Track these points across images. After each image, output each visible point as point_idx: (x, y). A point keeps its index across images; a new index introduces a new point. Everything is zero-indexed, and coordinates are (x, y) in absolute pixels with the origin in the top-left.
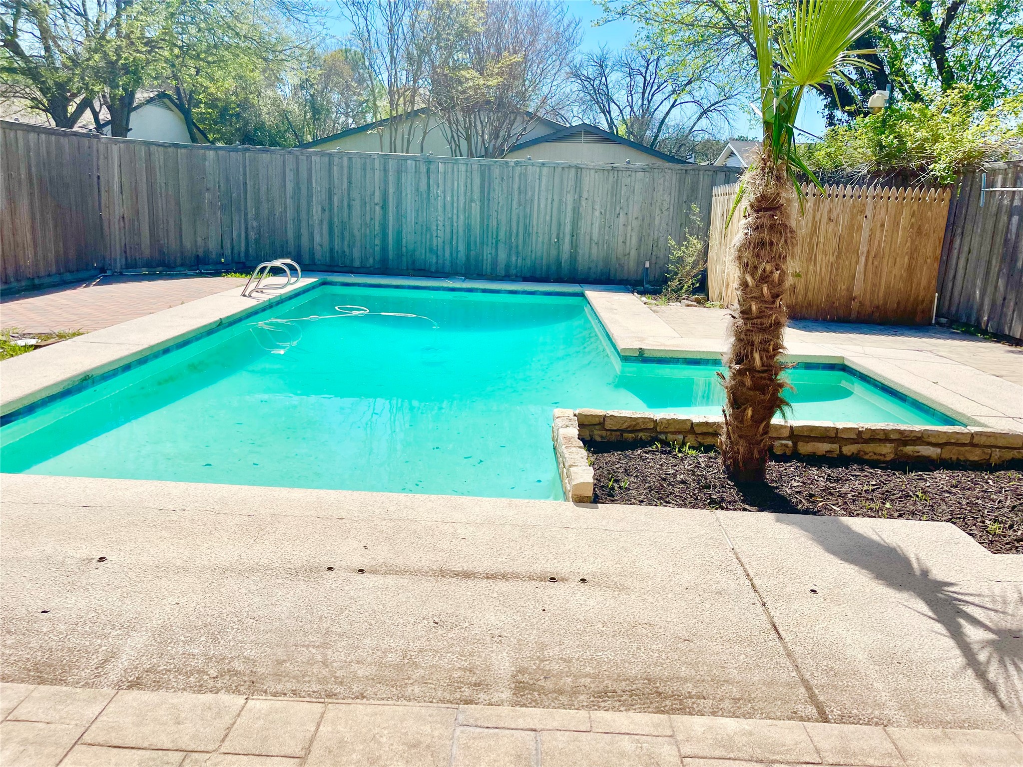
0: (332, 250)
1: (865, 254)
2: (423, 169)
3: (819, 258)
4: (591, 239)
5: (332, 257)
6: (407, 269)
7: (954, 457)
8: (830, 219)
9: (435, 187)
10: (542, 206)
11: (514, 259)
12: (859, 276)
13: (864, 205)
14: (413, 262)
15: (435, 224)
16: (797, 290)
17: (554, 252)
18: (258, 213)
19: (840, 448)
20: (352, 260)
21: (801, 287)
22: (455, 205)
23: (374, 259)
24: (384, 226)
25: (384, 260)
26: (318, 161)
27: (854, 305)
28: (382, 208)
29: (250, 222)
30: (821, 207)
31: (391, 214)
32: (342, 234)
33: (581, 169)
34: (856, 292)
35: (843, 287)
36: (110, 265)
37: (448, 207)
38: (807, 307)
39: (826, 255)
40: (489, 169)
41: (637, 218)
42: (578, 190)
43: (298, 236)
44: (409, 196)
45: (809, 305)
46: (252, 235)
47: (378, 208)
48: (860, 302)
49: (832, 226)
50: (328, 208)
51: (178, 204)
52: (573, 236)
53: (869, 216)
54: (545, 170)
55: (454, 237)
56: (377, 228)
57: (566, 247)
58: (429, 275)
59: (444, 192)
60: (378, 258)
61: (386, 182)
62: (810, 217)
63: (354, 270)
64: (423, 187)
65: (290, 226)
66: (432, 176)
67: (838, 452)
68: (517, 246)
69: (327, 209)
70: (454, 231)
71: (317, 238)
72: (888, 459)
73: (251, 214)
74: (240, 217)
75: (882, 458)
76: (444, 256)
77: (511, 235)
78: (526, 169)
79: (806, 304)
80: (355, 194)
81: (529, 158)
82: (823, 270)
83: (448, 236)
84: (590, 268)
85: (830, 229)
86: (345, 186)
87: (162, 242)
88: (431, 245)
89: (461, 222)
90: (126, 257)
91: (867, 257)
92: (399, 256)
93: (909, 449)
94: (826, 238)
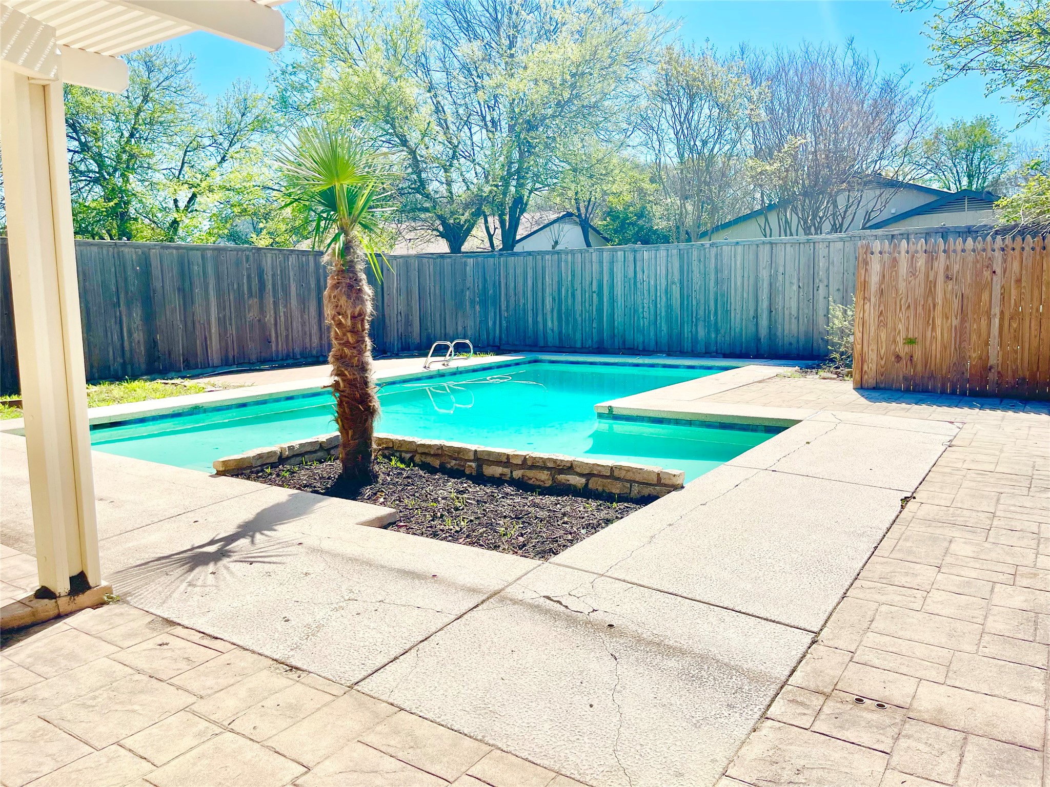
0: (560, 333)
1: (998, 316)
2: (631, 258)
3: (938, 322)
4: (790, 314)
5: (560, 339)
6: (619, 348)
7: (600, 489)
8: (947, 277)
9: (641, 273)
10: (739, 284)
11: (713, 336)
12: (994, 341)
13: (990, 258)
14: (624, 342)
15: (641, 306)
16: (915, 358)
17: (752, 328)
18: (507, 307)
19: (511, 472)
20: (575, 342)
21: (918, 355)
22: (658, 288)
23: (592, 341)
24: (600, 310)
25: (601, 341)
26: (550, 259)
27: (992, 376)
28: (598, 295)
29: (503, 312)
30: (936, 264)
31: (605, 300)
32: (568, 319)
33: (776, 244)
34: (992, 361)
35: (974, 355)
36: (390, 348)
37: (652, 289)
38: (929, 378)
39: (947, 318)
40: (688, 253)
41: (838, 290)
42: (773, 265)
43: (535, 322)
44: (619, 283)
45: (932, 377)
46: (504, 324)
47: (595, 295)
48: (999, 373)
49: (950, 284)
50: (557, 300)
51: (443, 301)
52: (771, 311)
53: (998, 271)
54: (740, 249)
55: (658, 318)
56: (594, 313)
57: (764, 322)
58: (638, 353)
59: (648, 277)
60: (595, 339)
61: (601, 273)
62: (922, 276)
63: (578, 350)
64: (631, 274)
65: (530, 314)
66: (638, 264)
67: (509, 476)
68: (716, 323)
69: (557, 298)
70: (658, 312)
71: (549, 324)
72: (547, 485)
73: (503, 307)
74: (495, 309)
75: (541, 483)
76: (650, 335)
77: (709, 313)
78: (721, 249)
79: (927, 375)
80: (577, 286)
81: (726, 239)
82: (946, 335)
83: (652, 318)
84: (791, 344)
85: (950, 287)
86: (570, 278)
87: (430, 331)
88: (639, 325)
89: (663, 304)
90: (402, 343)
91: (1002, 319)
92: (613, 336)
93: (562, 477)
94: (945, 298)
